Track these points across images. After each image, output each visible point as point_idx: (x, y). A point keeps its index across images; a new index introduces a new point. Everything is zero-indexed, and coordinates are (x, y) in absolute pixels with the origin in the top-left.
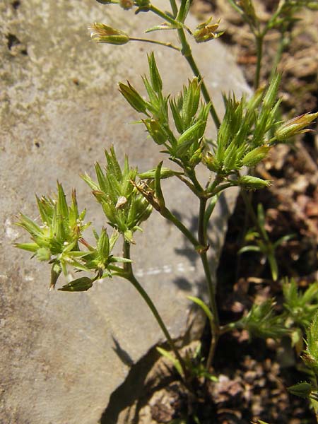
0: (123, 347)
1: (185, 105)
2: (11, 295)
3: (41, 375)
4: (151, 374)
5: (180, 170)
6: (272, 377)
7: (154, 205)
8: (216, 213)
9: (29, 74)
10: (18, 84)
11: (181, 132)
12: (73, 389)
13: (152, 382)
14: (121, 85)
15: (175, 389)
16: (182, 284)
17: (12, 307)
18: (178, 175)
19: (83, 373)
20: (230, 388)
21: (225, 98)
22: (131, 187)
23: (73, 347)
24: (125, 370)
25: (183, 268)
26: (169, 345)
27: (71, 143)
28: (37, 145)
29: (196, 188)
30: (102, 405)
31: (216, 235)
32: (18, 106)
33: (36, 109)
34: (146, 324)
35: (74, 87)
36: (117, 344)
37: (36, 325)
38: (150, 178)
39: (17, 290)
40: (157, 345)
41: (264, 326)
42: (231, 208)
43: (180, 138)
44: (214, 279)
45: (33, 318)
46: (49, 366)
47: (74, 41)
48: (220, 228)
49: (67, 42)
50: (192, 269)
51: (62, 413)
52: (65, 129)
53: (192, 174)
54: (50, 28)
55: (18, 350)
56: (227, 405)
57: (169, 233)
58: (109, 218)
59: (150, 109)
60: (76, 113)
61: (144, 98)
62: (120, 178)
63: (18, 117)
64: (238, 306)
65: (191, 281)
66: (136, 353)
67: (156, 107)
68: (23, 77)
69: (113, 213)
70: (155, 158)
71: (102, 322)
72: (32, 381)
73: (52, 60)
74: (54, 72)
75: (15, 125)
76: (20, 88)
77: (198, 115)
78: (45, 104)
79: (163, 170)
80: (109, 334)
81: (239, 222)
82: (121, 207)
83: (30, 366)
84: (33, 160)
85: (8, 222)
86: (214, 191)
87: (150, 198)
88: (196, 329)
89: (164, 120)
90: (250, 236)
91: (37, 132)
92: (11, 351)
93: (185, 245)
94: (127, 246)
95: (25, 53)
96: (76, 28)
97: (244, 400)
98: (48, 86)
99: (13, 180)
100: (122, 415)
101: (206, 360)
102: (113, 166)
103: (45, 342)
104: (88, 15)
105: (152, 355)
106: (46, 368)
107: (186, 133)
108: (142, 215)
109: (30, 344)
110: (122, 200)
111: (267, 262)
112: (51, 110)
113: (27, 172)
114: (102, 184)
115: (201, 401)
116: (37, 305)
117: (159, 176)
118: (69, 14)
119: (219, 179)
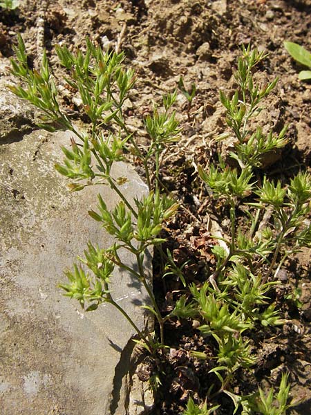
0: (114, 343)
1: (119, 213)
2: (52, 327)
3: (78, 365)
4: (132, 355)
5: (123, 243)
6: (200, 344)
7: (116, 263)
8: (145, 260)
9: (28, 209)
10: (24, 217)
11: (121, 227)
12: (95, 370)
13: (134, 359)
14: (89, 212)
15: (147, 360)
16: (136, 302)
17: (54, 333)
18: (123, 246)
19: (98, 360)
20: (178, 354)
21: (135, 200)
22: (103, 257)
23: (89, 348)
24: (119, 354)
25: (134, 293)
26: (138, 337)
27: (59, 241)
28: (43, 246)
29: (133, 250)
30: (112, 375)
31: (148, 271)
32: (28, 228)
33: (37, 227)
34: (123, 328)
35: (53, 210)
36: (111, 342)
37: (68, 340)
38: (110, 251)
39: (54, 324)
40: (131, 338)
41: (184, 311)
42: (152, 255)
43: (121, 230)
44: (153, 296)
45: (66, 336)
46: (81, 360)
47: (45, 184)
48: (149, 267)
49: (42, 185)
50: (140, 293)
51: (93, 383)
52: (54, 234)
53: (130, 244)
54: (32, 180)
55: (63, 354)
56: (178, 364)
57: (122, 277)
58: (96, 274)
59: (104, 220)
60: (58, 224)
61: (101, 215)
62: (96, 254)
63: (29, 233)
64: (170, 308)
65: (141, 300)
66: (122, 344)
67: (106, 217)
68: (26, 212)
69: (98, 271)
70: (112, 241)
71: (100, 331)
72: (74, 369)
73: (37, 198)
74: (40, 204)
75: (29, 239)
76: (26, 218)
77: (126, 217)
78: (40, 223)
79: (116, 245)
80: (105, 338)
81: (158, 260)
82: (100, 268)
83: (71, 361)
84: (43, 254)
85: (40, 290)
86: (142, 250)
87: (113, 260)
88: (150, 325)
89: (111, 223)
90: (167, 268)
91: (41, 239)
92: (60, 355)
93: (133, 281)
94: (106, 285)
95: (23, 198)
96: (44, 176)
97: (187, 358)
98: (39, 213)
99: (36, 268)
100: (123, 379)
101: (160, 339)
102: (91, 249)
103: (75, 347)
104: (48, 166)
105: (131, 344)
106: (79, 361)
107: (123, 227)
108: (111, 269)
109: (68, 350)
110: (100, 265)
111: (179, 279)
112: (44, 225)
113: (41, 262)
114: (88, 259)
115: (164, 362)
116: (65, 330)
117: (116, 249)
118: (39, 169)
119: (143, 243)
